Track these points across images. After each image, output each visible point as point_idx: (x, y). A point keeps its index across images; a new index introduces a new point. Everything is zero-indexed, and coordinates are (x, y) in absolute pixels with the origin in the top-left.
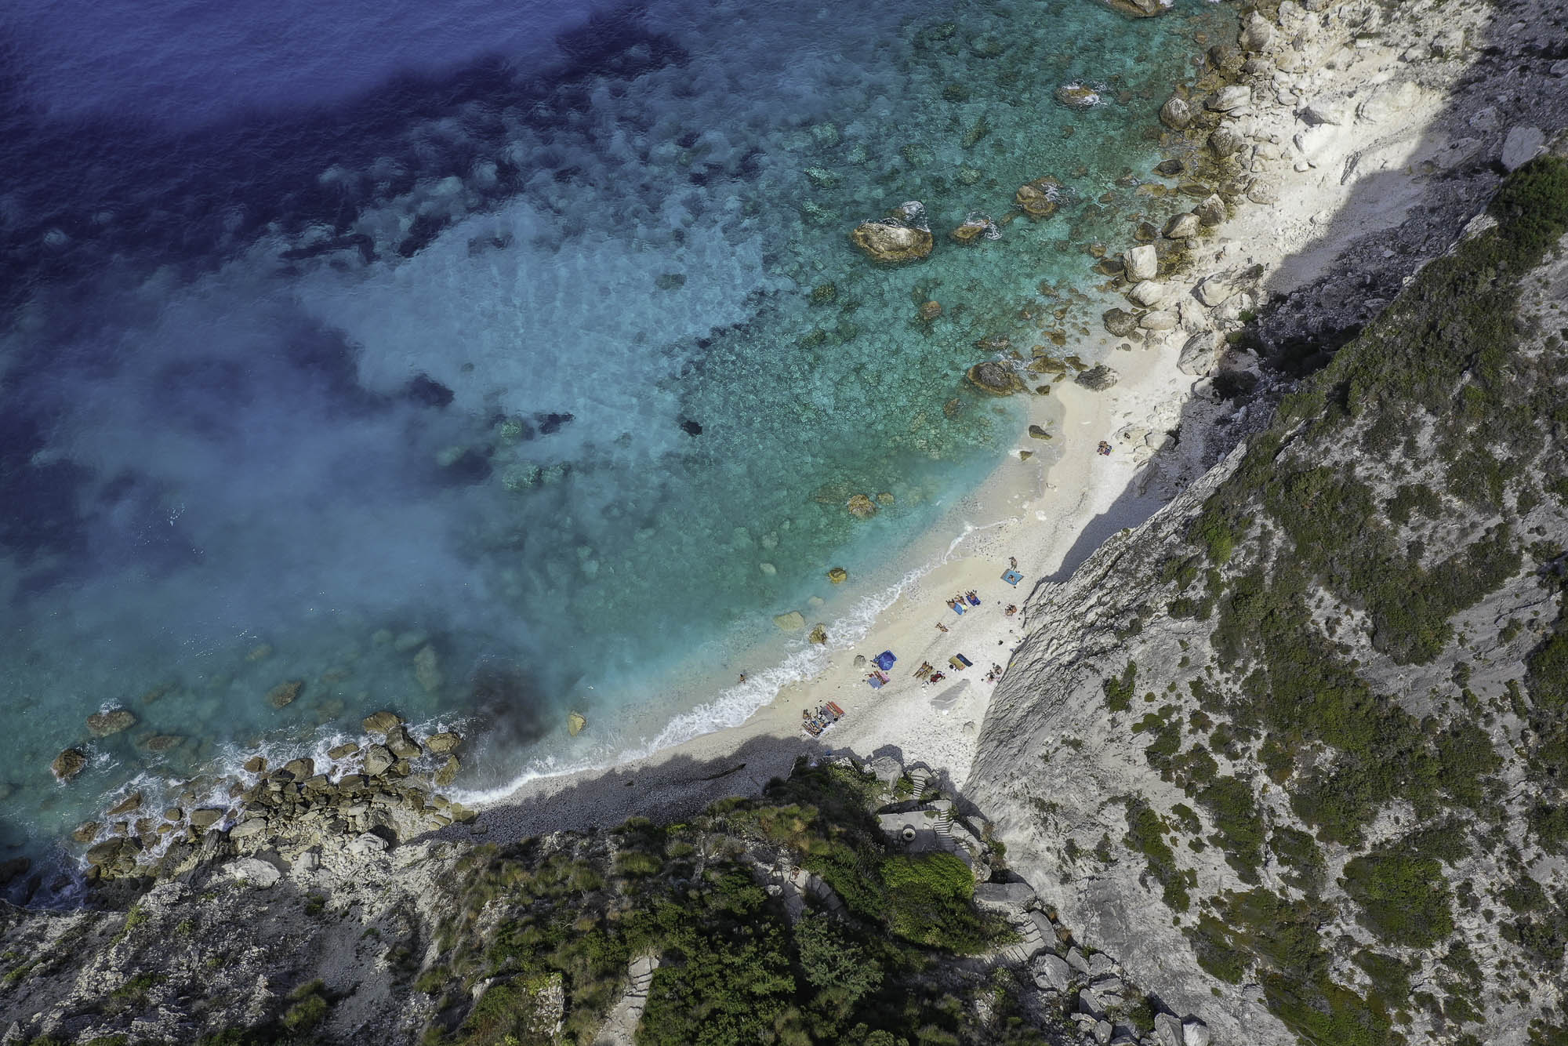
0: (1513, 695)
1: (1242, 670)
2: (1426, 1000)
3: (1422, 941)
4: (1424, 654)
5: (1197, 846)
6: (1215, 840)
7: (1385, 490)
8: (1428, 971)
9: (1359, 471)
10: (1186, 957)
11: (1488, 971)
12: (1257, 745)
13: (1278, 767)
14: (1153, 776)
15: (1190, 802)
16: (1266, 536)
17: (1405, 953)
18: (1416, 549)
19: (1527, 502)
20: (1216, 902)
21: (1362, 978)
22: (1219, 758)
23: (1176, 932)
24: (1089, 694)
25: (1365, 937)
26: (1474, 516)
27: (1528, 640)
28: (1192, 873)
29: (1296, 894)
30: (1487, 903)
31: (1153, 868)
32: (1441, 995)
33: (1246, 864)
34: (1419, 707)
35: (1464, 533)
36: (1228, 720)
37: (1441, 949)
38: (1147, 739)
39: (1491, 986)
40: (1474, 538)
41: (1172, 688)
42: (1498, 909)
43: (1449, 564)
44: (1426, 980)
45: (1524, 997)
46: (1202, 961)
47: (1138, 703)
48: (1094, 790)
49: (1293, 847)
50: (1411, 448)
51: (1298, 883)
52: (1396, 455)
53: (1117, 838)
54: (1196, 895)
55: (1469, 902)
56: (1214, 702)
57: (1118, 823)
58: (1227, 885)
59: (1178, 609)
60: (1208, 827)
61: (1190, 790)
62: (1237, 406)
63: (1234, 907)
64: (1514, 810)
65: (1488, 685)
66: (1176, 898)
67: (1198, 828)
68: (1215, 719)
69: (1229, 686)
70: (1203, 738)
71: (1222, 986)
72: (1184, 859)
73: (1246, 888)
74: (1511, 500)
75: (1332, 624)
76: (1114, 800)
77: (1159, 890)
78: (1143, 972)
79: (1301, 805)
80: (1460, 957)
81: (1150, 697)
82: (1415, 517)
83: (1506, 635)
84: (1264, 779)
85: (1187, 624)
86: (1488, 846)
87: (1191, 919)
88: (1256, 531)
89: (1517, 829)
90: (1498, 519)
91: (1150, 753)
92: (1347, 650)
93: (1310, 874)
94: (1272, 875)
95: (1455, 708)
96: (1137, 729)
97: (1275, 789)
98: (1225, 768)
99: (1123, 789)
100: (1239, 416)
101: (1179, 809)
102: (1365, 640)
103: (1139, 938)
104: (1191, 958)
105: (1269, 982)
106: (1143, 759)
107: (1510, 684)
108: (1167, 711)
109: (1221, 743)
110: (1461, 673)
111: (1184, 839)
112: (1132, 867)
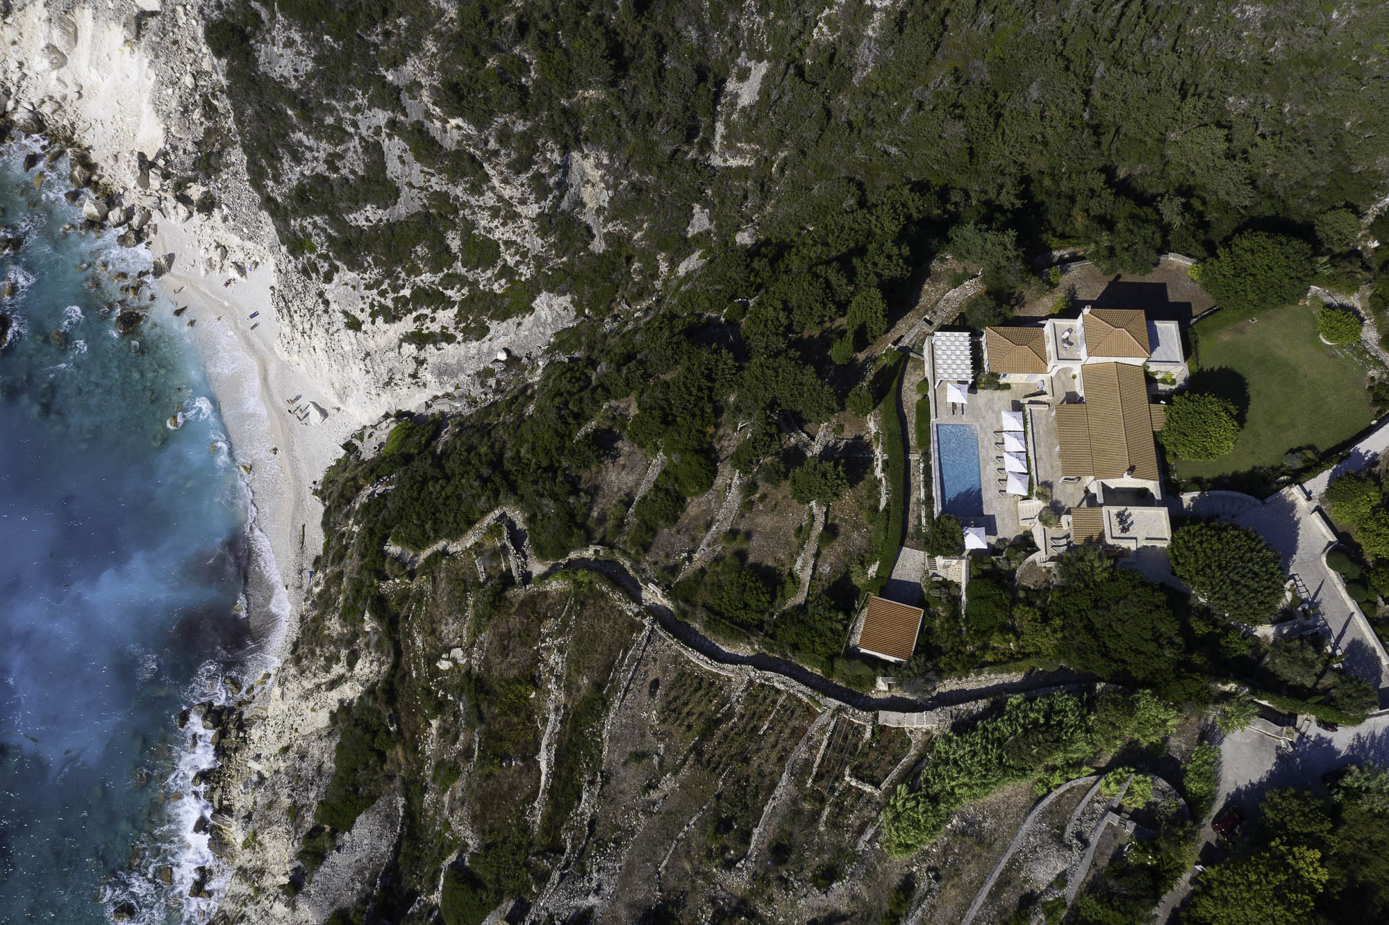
1: (369, 265)
3: (498, 255)
6: (434, 311)
8: (508, 258)
10: (473, 346)
12: (403, 275)
13: (414, 271)
14: (397, 325)
17: (500, 263)
20: (457, 323)
21: (503, 281)
23: (463, 345)
25: (489, 273)
28: (443, 327)
31: (435, 344)
35: (356, 152)
38: (380, 320)
40: (360, 150)
43: (366, 166)
46: (477, 340)
47: (361, 317)
48: (391, 354)
51: (462, 287)
53: (415, 353)
57: (410, 349)
58: (452, 316)
59: (328, 278)
60: (427, 311)
64: (466, 198)
65: (418, 180)
66: (450, 339)
67: (426, 316)
68: (385, 286)
71: (488, 337)
72: (435, 328)
73: (456, 309)
76: (400, 347)
81: (362, 310)
82: (340, 164)
84: (418, 279)
85: (336, 277)
87: (460, 337)
88: (310, 228)
91: (386, 322)
92: (381, 220)
94: (455, 296)
95: (422, 196)
96: (373, 323)
97: (423, 277)
98: (407, 292)
99: (396, 341)
101: (417, 319)
102: (380, 212)
103: (459, 362)
106: (388, 326)
107: (422, 171)
111: (428, 323)
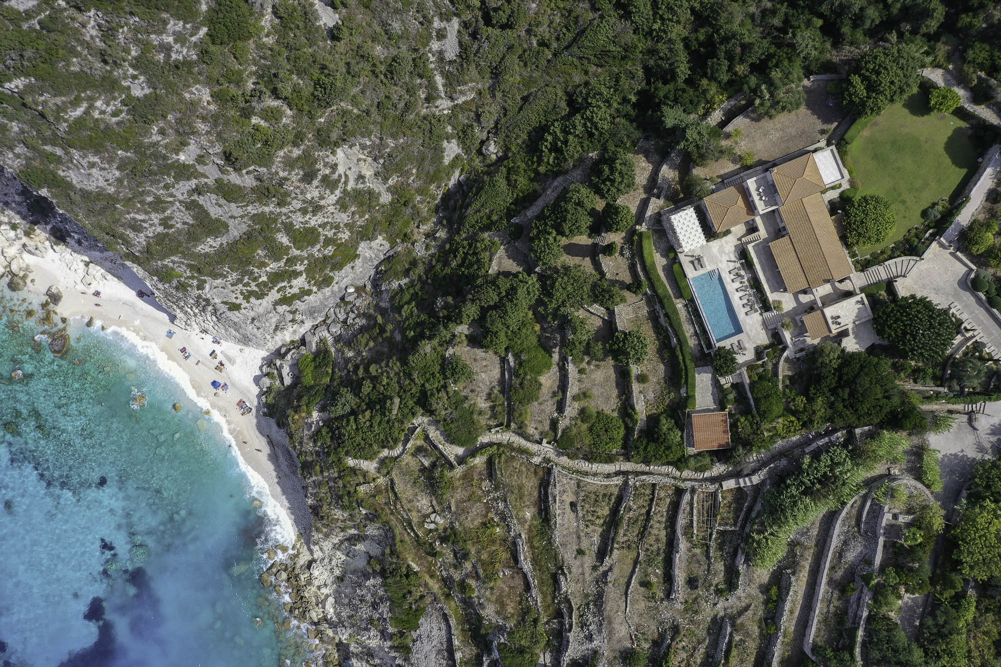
0: (242, 207)
1: (228, 272)
2: (335, 234)
3: (318, 234)
4: (226, 226)
5: (291, 287)
6: (289, 282)
7: (160, 229)
8: (327, 233)
9: (151, 235)
10: (327, 291)
11: (326, 220)
12: (256, 270)
13: (263, 265)
14: (266, 298)
15: (276, 289)
16: (173, 262)
17: (322, 238)
18: (184, 223)
19: (172, 195)
20: (309, 282)
21: (330, 248)
22: (260, 280)
23: (319, 293)
24: (234, 316)
25: (318, 247)
26: (175, 208)
27: (222, 201)
28: (300, 288)
29: (306, 262)
30: (307, 219)
31: (298, 299)
32: (333, 231)
33: (297, 274)
34: (244, 228)
35: (181, 211)
36: (246, 277)
37: (320, 230)
38: (253, 300)
39: (330, 220)
40: (183, 209)
41: (233, 292)
42: (308, 216)
43: (193, 217)
44: (330, 234)
45: (332, 213)
46: (328, 286)
47: (238, 302)
48: (271, 315)
49: (291, 261)
50: (144, 221)
51: (302, 262)
52: (145, 225)
53: (288, 309)
54: (307, 287)
55: (306, 222)
56: (239, 281)
57: (282, 309)
58: (303, 280)
59: (200, 287)
60: (284, 284)
61: (271, 288)
62: (70, 236)
63: (310, 278)
64: (278, 210)
65: (237, 212)
66: (309, 293)
67: (285, 287)
68: (246, 280)
69: (235, 276)
70: (253, 284)
71: (335, 282)
72: (295, 290)
73: (304, 275)
74: (171, 199)
75: (211, 246)
76: (275, 309)
77: (306, 297)
78: (331, 302)
79: (277, 259)
80: (323, 226)
81: (236, 298)
82: (173, 222)
83: (220, 206)
84: (268, 269)
85: (207, 286)
86: (289, 217)
87: (315, 289)
88: (171, 265)
89: (284, 210)
90: (177, 203)
91: (258, 299)
92: (222, 244)
93: (301, 259)
94: (299, 268)
95: (245, 220)
96: (248, 302)
97: (271, 266)
98: (264, 278)
99: (271, 306)
100: (76, 236)
101: (278, 291)
102: (219, 239)
103: (321, 303)
104: (327, 289)
105: (332, 270)
106: (260, 301)
107: (237, 207)
108: (242, 293)
109: (255, 279)
110: (232, 217)
111: (288, 290)
112: (298, 304)
